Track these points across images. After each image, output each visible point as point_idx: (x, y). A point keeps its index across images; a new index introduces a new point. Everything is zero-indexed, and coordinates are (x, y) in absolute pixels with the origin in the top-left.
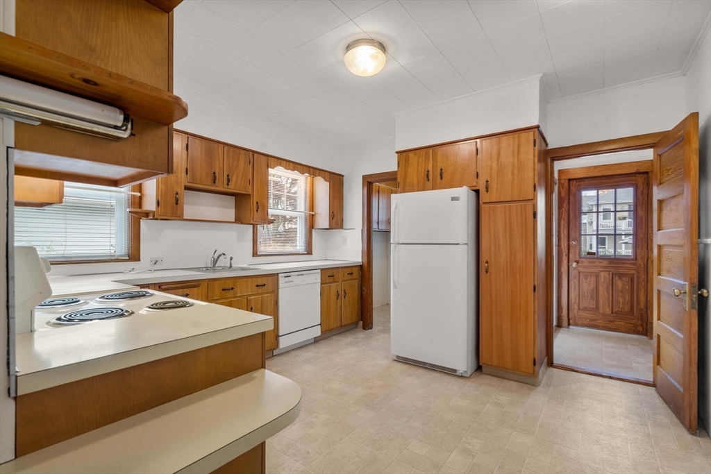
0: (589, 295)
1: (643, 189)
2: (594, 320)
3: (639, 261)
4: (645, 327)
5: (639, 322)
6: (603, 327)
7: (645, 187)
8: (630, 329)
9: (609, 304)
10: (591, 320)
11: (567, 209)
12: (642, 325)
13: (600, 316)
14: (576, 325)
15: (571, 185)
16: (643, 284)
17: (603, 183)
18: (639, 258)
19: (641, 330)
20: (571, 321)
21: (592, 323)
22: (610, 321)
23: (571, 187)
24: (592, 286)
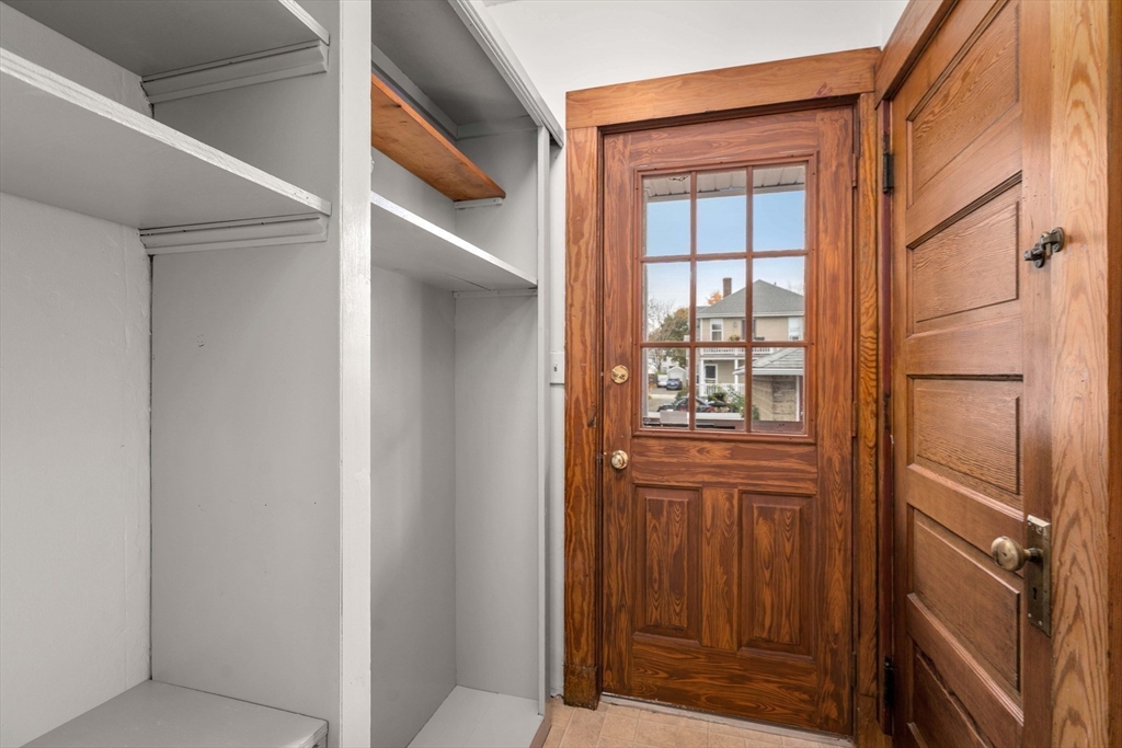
0: (666, 578)
1: (840, 165)
2: (685, 674)
3: (827, 444)
4: (846, 705)
5: (829, 686)
6: (710, 699)
7: (845, 159)
8: (797, 712)
9: (729, 612)
10: (674, 674)
11: (593, 244)
12: (836, 697)
13: (703, 660)
14: (624, 690)
15: (608, 153)
16: (840, 536)
17: (709, 144)
18: (825, 432)
19: (834, 714)
20: (608, 677)
21: (676, 684)
22: (732, 679)
23: (609, 162)
24: (676, 541)
